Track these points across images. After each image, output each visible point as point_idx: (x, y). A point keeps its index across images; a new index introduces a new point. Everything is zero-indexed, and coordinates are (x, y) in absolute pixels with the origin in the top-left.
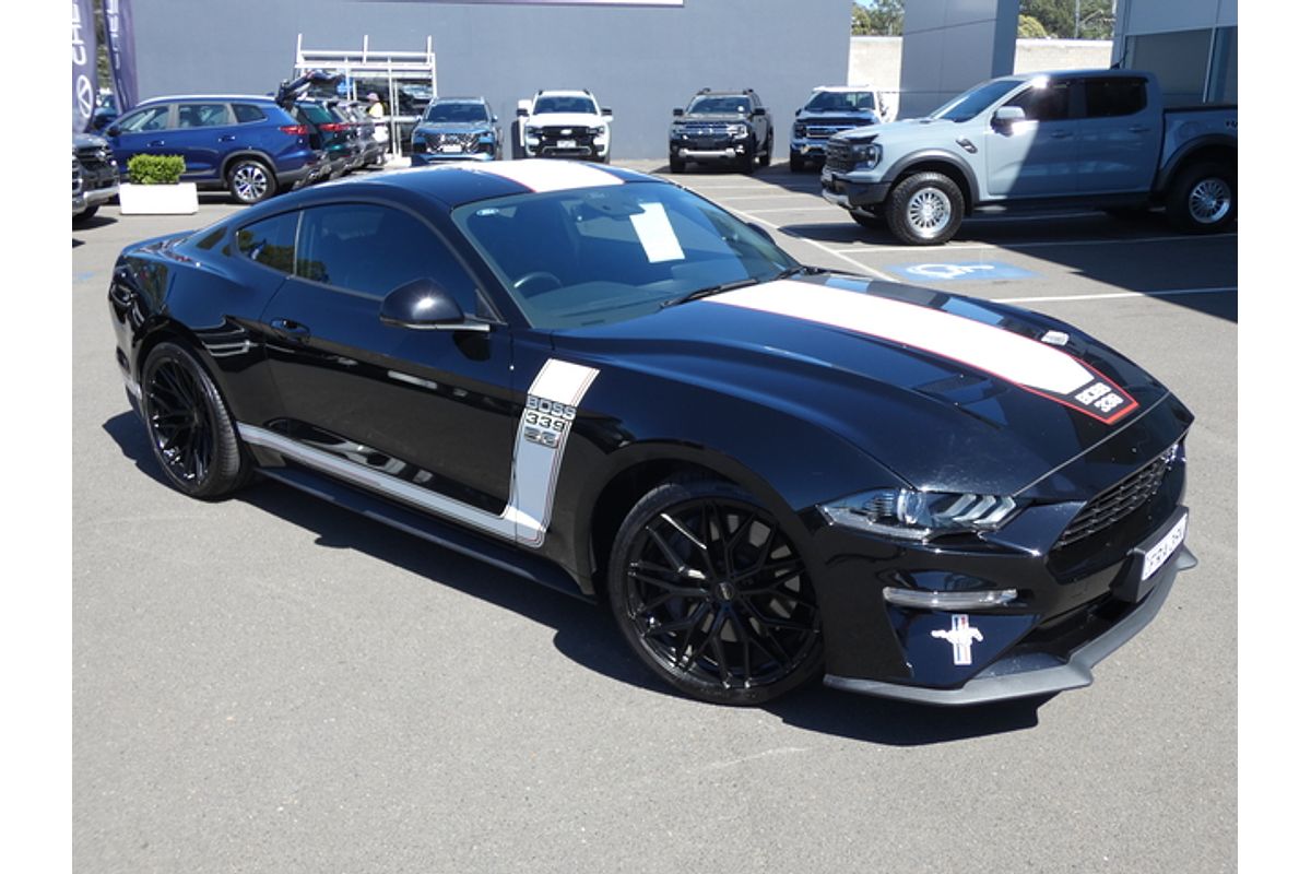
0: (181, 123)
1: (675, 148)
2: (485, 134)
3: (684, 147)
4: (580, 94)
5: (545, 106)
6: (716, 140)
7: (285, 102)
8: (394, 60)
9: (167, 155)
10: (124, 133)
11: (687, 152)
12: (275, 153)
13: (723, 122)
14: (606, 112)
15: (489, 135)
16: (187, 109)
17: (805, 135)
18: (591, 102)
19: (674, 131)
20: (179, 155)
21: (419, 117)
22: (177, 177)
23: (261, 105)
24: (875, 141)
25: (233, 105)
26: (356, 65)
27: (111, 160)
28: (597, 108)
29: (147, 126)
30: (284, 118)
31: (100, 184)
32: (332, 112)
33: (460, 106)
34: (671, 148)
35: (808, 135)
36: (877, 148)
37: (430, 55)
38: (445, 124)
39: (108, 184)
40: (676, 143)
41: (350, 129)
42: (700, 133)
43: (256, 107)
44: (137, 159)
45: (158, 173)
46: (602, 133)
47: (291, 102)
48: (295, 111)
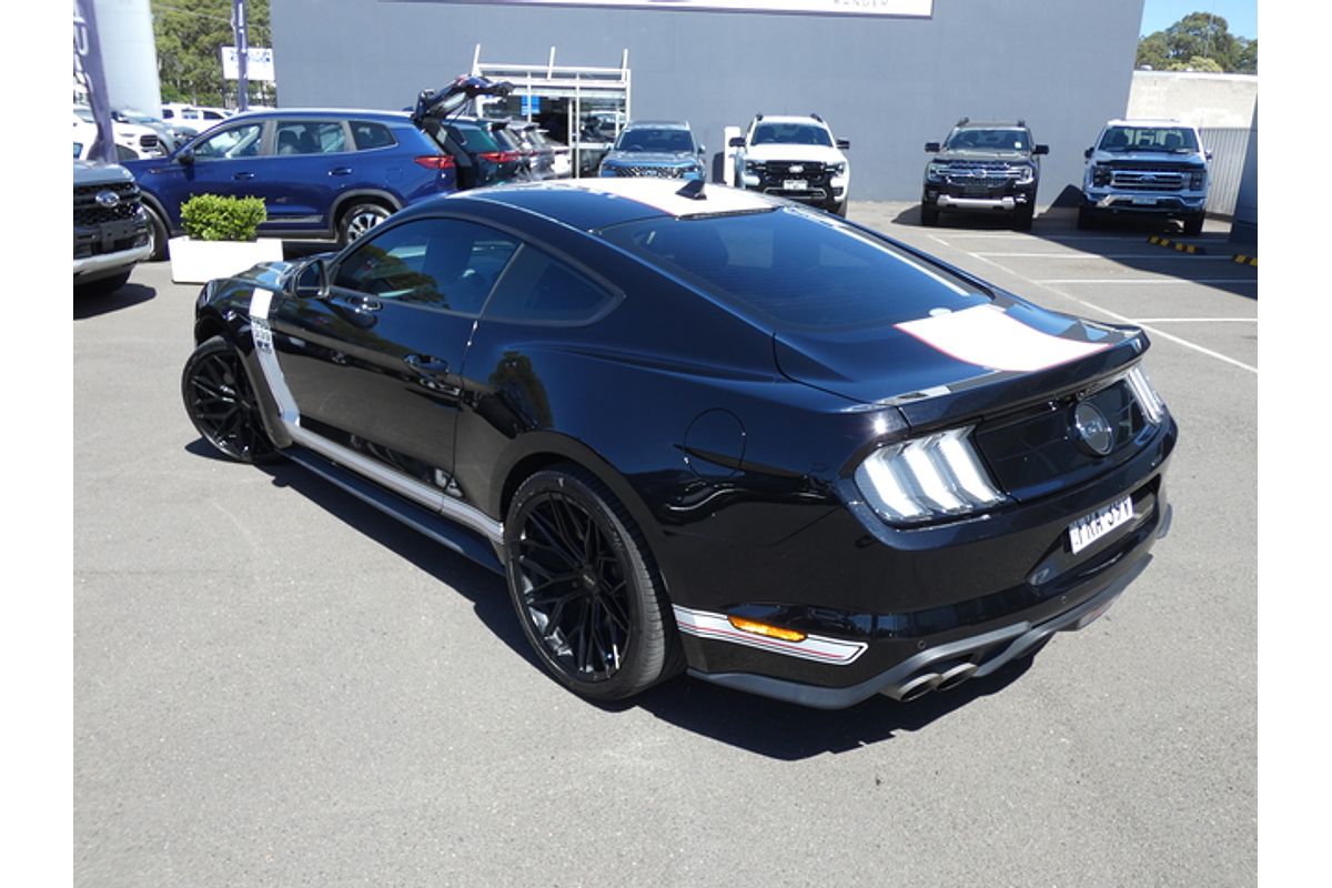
0: (279, 149)
1: (933, 193)
2: (692, 169)
3: (946, 193)
4: (810, 121)
5: (765, 135)
6: (990, 186)
7: (426, 120)
8: (583, 76)
9: (241, 197)
11: (949, 199)
12: (405, 195)
13: (1002, 163)
14: (840, 145)
15: (696, 170)
17: (1108, 183)
18: (823, 131)
19: (933, 172)
20: (258, 196)
21: (608, 145)
23: (390, 125)
25: (350, 123)
26: (538, 81)
28: (834, 143)
29: (245, 151)
30: (421, 142)
32: (499, 138)
33: (660, 132)
34: (926, 193)
35: (1113, 183)
37: (626, 72)
38: (638, 154)
40: (934, 187)
41: (520, 158)
42: (971, 175)
43: (384, 127)
44: (195, 200)
45: (226, 223)
46: (842, 171)
47: (436, 121)
48: (442, 135)
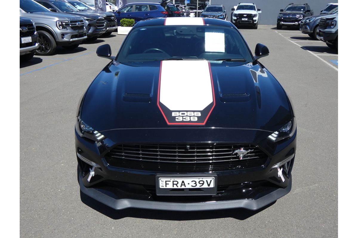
0: (136, 10)
1: (279, 21)
2: (221, 16)
3: (282, 21)
4: (252, 4)
5: (240, 8)
6: (292, 19)
9: (130, 19)
10: (121, 13)
11: (283, 23)
13: (295, 14)
14: (259, 10)
15: (222, 16)
16: (139, 7)
18: (254, 6)
19: (279, 16)
20: (133, 19)
21: (203, 10)
22: (132, 25)
23: (156, 6)
24: (334, 19)
25: (149, 5)
27: (115, 20)
28: (256, 9)
29: (128, 11)
30: (162, 9)
31: (112, 26)
32: (177, 8)
33: (215, 7)
36: (335, 22)
38: (211, 12)
39: (114, 26)
40: (279, 20)
41: (182, 13)
42: (287, 17)
43: (155, 6)
44: (123, 19)
45: (127, 24)
46: (256, 16)
47: (165, 5)
48: (166, 8)
